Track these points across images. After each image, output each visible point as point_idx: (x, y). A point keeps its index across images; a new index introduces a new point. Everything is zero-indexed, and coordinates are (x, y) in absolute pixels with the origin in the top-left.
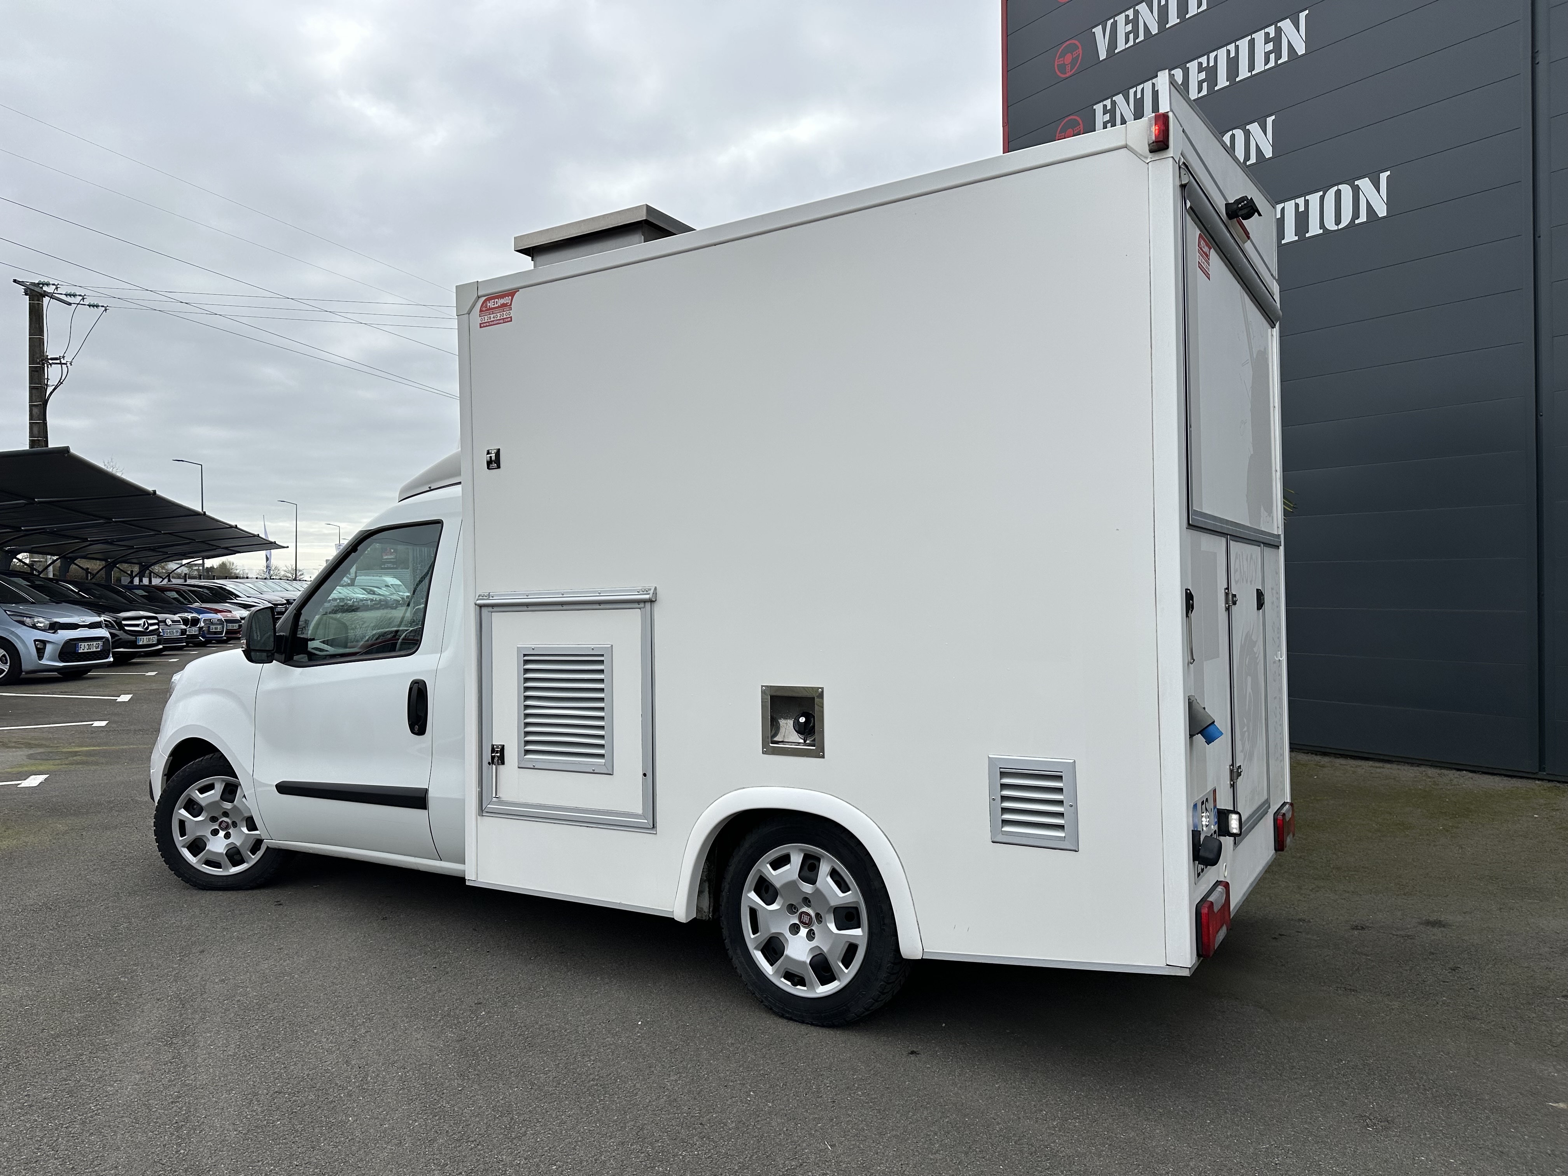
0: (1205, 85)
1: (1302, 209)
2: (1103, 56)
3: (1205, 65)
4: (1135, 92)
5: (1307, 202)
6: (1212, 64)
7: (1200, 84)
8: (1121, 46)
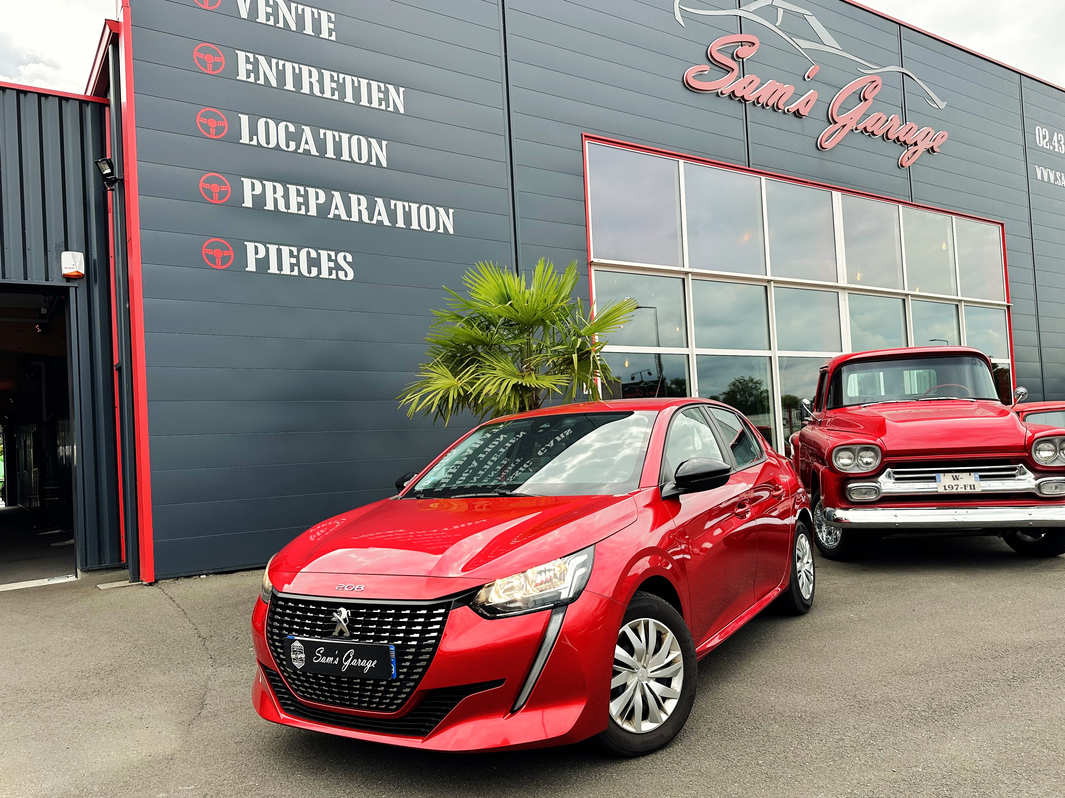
0: (336, 93)
1: (407, 209)
2: (244, 15)
3: (336, 79)
4: (277, 64)
5: (410, 207)
6: (341, 81)
7: (333, 90)
8: (262, 18)
